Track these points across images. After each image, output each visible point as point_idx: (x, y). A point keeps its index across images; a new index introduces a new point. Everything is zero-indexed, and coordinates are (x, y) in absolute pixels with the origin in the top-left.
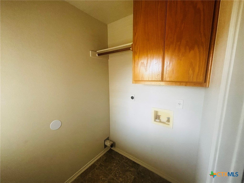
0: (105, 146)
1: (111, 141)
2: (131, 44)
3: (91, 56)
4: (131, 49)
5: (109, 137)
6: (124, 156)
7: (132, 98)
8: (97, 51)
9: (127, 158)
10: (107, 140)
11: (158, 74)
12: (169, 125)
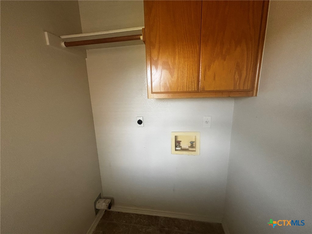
0: (97, 211)
1: (106, 198)
2: (141, 28)
3: (48, 44)
4: (141, 37)
5: (100, 194)
6: (133, 214)
7: (140, 122)
8: (63, 37)
9: (137, 214)
10: (100, 200)
11: (192, 81)
12: (195, 151)
